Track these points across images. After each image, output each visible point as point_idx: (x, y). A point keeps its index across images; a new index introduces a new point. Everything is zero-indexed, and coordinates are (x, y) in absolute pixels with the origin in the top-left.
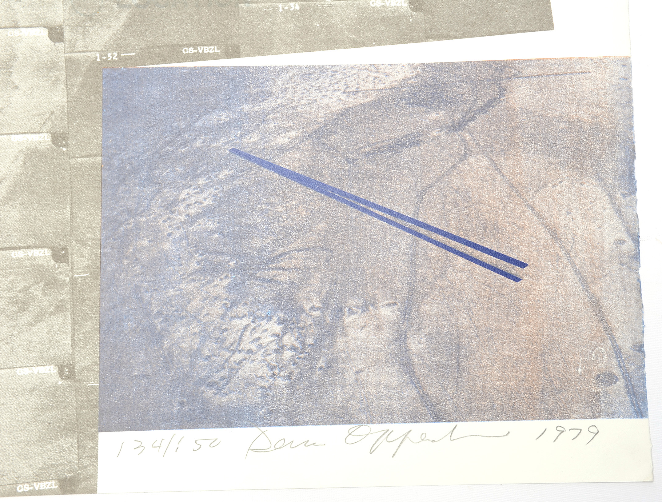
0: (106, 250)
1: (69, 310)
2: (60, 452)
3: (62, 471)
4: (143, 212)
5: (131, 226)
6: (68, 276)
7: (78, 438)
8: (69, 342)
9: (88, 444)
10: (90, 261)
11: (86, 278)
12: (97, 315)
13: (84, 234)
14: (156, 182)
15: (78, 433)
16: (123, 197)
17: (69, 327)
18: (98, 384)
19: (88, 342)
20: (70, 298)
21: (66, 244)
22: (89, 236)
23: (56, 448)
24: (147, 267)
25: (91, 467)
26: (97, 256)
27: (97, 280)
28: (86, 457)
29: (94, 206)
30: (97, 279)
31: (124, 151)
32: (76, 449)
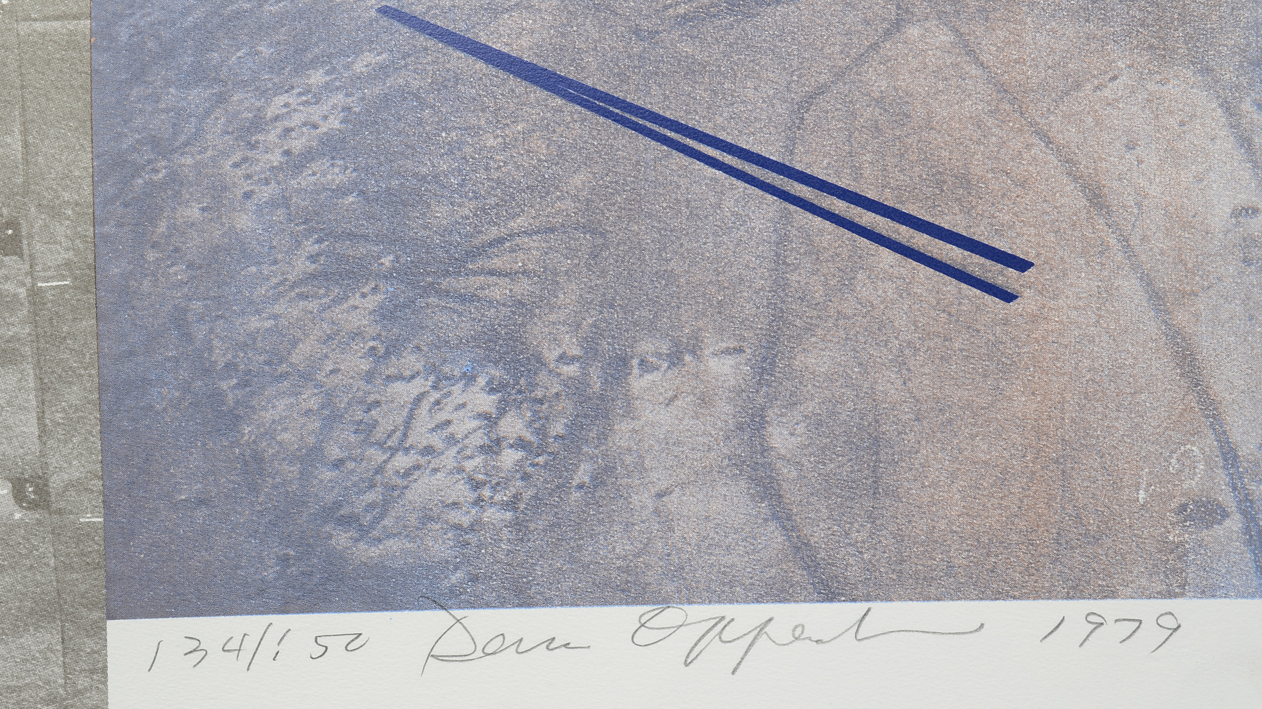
0: (106, 229)
1: (30, 360)
2: (24, 661)
3: (31, 700)
4: (187, 144)
5: (160, 176)
6: (24, 285)
7: (63, 632)
8: (32, 429)
9: (84, 643)
10: (71, 253)
11: (62, 289)
12: (93, 372)
13: (56, 191)
14: (215, 79)
15: (62, 621)
16: (140, 111)
17: (31, 397)
18: (101, 520)
19: (75, 430)
20: (30, 334)
21: (14, 214)
22: (66, 196)
23: (15, 653)
24: (200, 267)
25: (94, 693)
26: (87, 242)
27: (89, 296)
28: (81, 672)
29: (77, 129)
30: (88, 292)
31: (141, 7)
32: (60, 654)
